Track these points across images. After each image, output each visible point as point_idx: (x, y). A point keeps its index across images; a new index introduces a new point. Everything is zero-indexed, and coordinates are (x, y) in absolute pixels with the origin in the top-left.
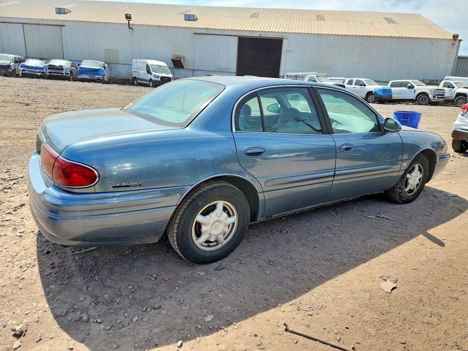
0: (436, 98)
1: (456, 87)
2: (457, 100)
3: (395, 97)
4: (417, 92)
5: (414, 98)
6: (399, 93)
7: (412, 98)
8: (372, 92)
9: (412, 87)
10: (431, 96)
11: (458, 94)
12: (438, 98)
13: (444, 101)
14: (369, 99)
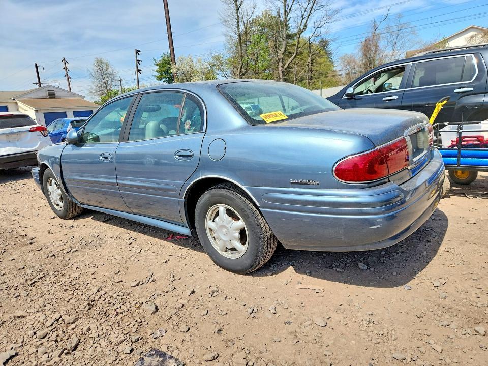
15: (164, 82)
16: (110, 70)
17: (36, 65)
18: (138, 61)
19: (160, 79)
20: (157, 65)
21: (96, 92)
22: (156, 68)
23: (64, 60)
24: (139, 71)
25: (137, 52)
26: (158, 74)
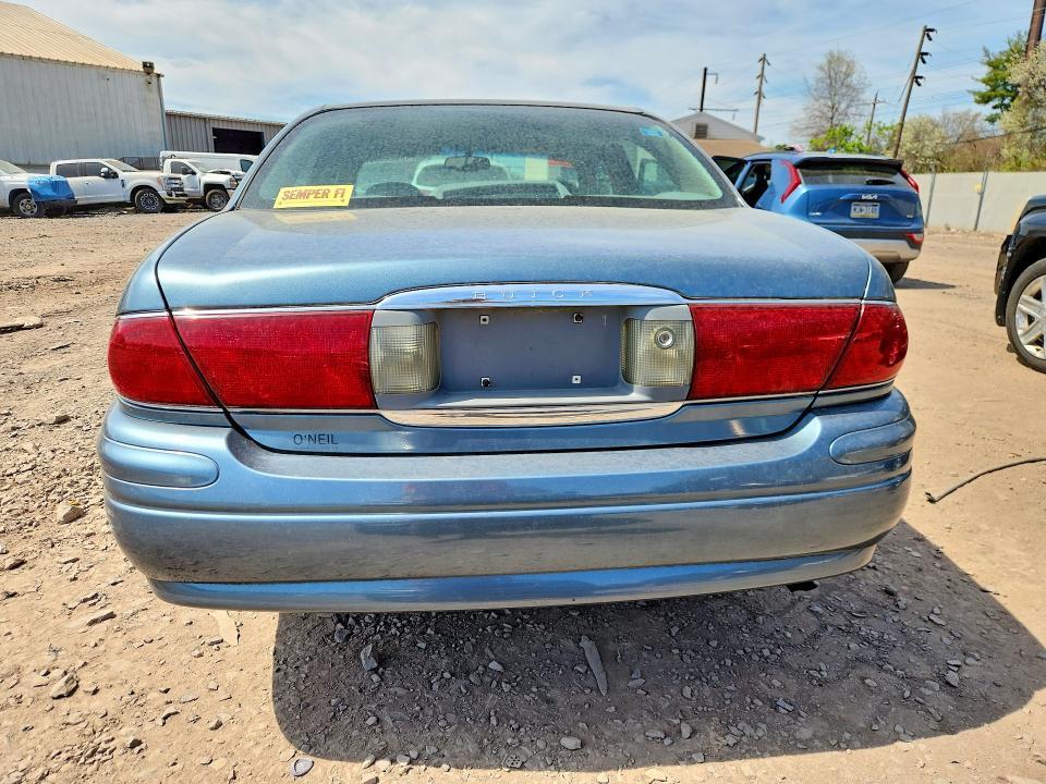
0: (174, 197)
1: (199, 174)
2: (210, 198)
3: (81, 199)
4: (130, 185)
5: (128, 199)
6: (87, 189)
7: (122, 199)
8: (25, 190)
9: (111, 175)
10: (163, 194)
11: (209, 187)
12: (177, 195)
13: (187, 201)
14: (21, 208)
15: (995, 107)
16: (854, 79)
17: (706, 70)
18: (922, 55)
19: (985, 99)
20: (990, 64)
21: (807, 128)
22: (985, 71)
23: (763, 59)
24: (916, 79)
25: (928, 31)
26: (984, 88)
